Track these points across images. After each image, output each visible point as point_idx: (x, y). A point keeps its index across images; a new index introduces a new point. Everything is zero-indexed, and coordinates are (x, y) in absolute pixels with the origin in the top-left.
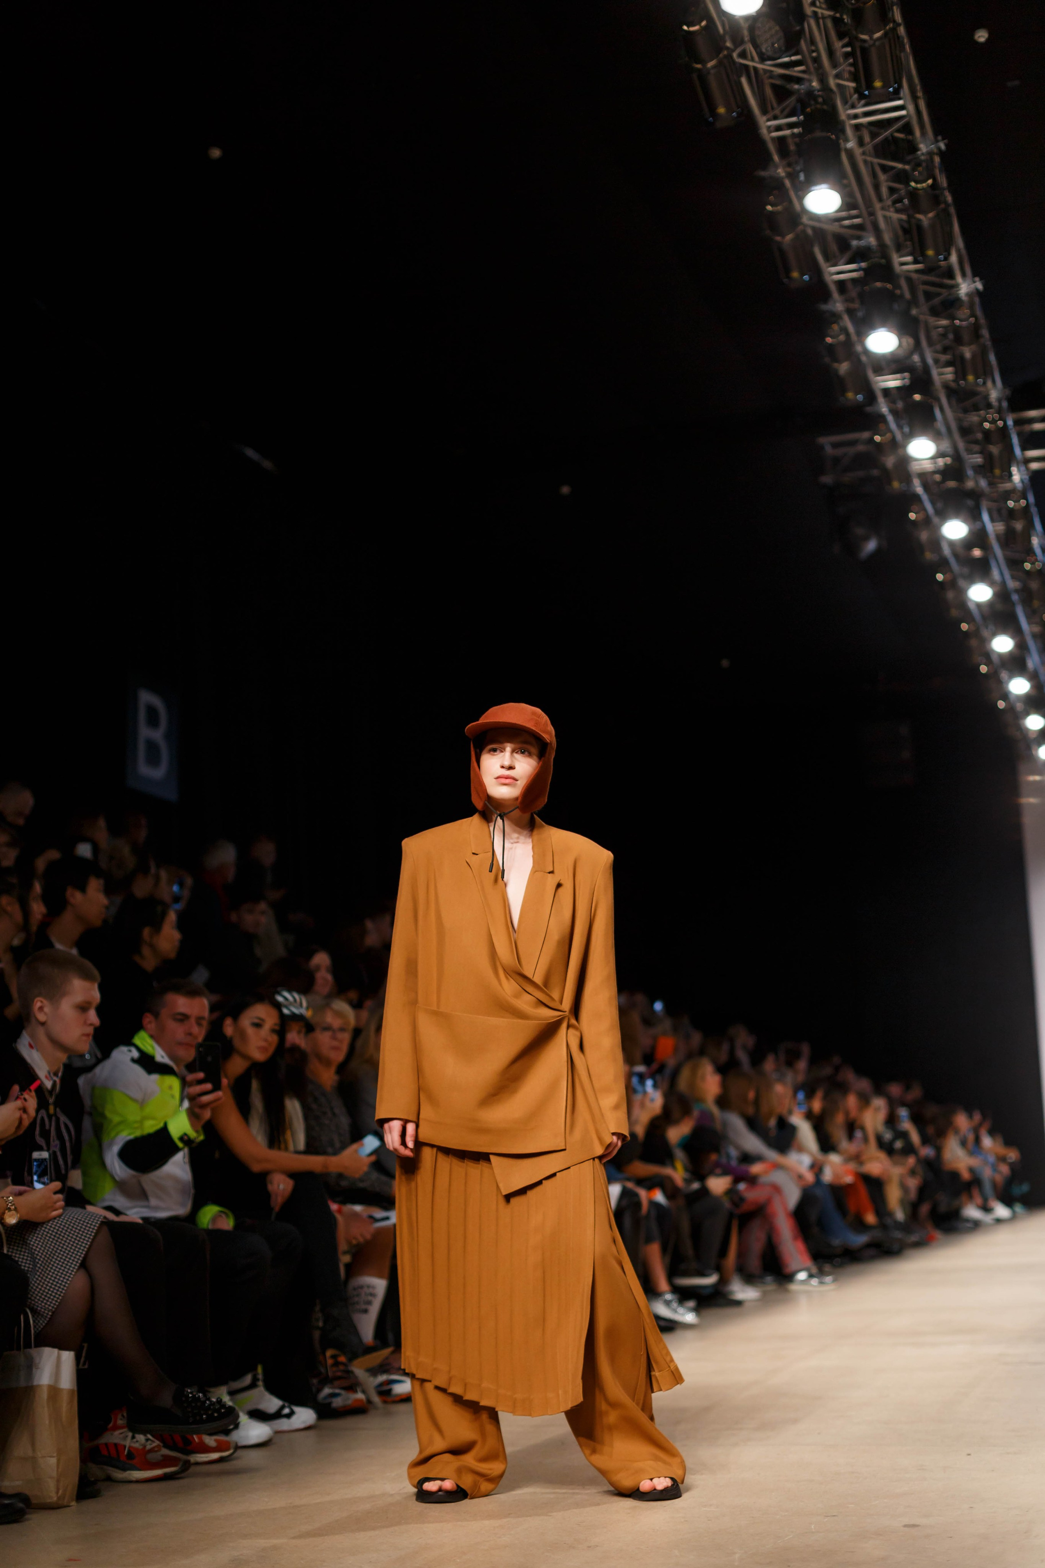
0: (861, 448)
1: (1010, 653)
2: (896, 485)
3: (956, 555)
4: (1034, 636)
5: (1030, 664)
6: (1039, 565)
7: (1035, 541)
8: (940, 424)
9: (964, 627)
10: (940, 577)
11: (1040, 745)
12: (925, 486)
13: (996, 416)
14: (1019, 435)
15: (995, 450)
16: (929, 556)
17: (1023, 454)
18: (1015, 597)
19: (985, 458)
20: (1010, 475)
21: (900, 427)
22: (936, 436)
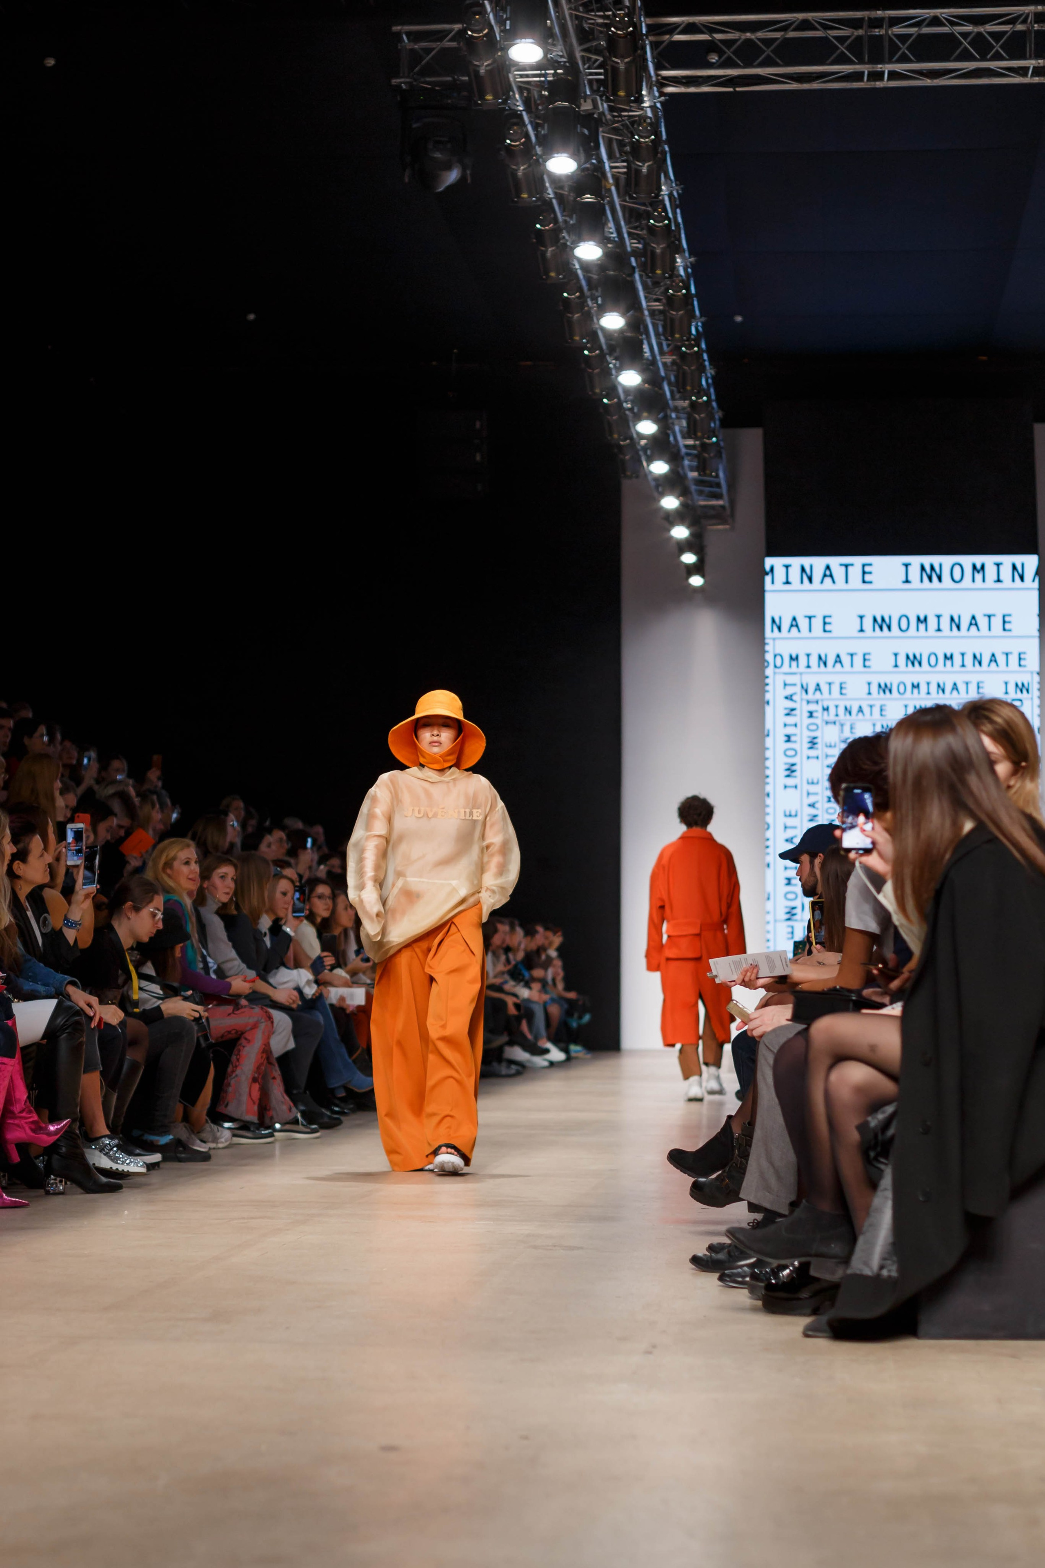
0: (447, 44)
1: (621, 331)
2: (489, 97)
3: (560, 197)
4: (652, 313)
5: (647, 354)
6: (666, 222)
7: (663, 187)
8: (552, 22)
9: (565, 295)
10: (538, 226)
11: (650, 460)
12: (527, 102)
13: (626, 19)
14: (655, 45)
15: (621, 64)
16: (525, 196)
17: (657, 75)
18: (633, 261)
19: (605, 74)
20: (639, 100)
21: (501, 22)
22: (546, 38)
